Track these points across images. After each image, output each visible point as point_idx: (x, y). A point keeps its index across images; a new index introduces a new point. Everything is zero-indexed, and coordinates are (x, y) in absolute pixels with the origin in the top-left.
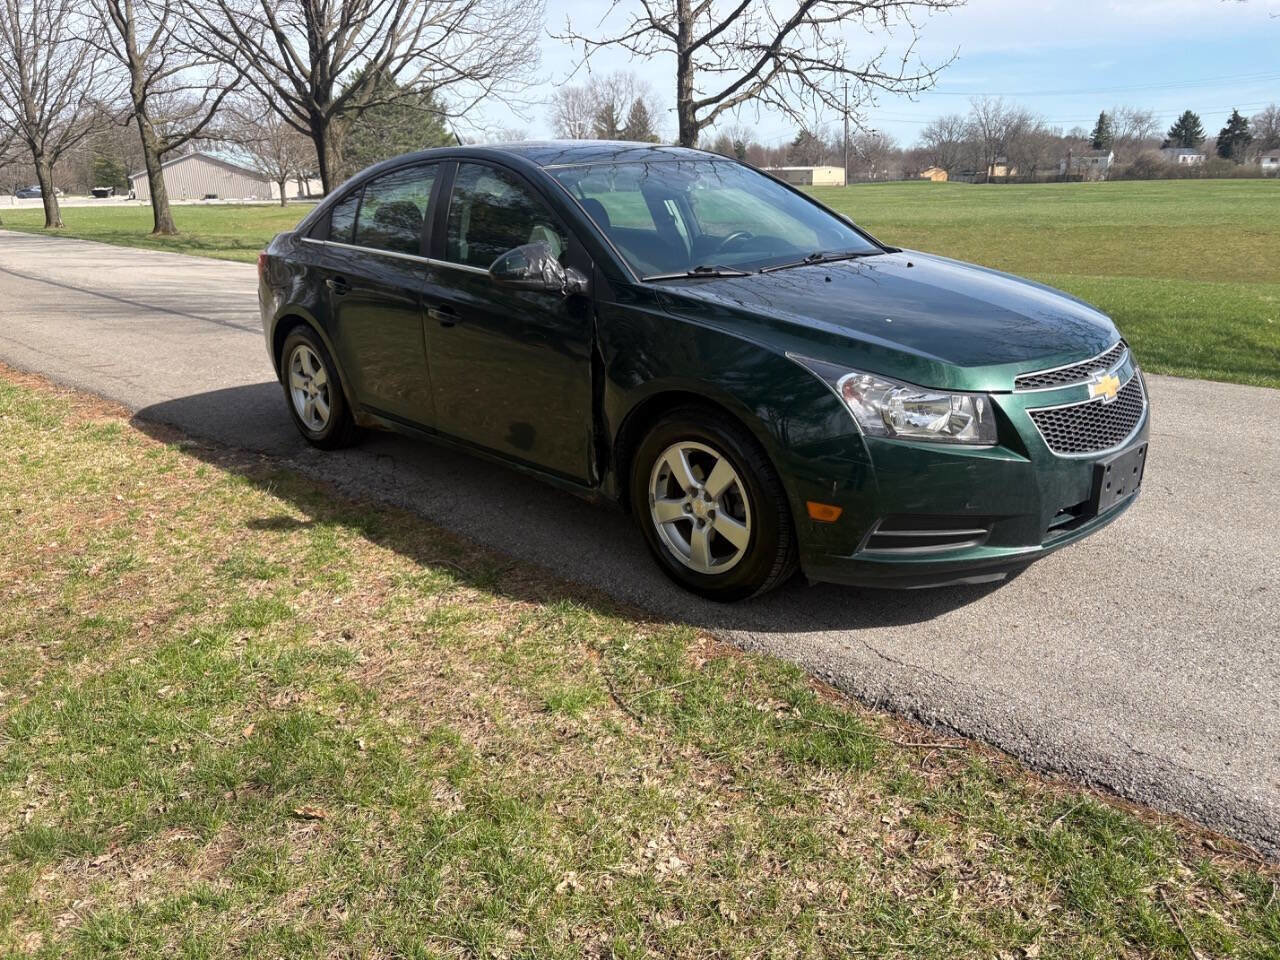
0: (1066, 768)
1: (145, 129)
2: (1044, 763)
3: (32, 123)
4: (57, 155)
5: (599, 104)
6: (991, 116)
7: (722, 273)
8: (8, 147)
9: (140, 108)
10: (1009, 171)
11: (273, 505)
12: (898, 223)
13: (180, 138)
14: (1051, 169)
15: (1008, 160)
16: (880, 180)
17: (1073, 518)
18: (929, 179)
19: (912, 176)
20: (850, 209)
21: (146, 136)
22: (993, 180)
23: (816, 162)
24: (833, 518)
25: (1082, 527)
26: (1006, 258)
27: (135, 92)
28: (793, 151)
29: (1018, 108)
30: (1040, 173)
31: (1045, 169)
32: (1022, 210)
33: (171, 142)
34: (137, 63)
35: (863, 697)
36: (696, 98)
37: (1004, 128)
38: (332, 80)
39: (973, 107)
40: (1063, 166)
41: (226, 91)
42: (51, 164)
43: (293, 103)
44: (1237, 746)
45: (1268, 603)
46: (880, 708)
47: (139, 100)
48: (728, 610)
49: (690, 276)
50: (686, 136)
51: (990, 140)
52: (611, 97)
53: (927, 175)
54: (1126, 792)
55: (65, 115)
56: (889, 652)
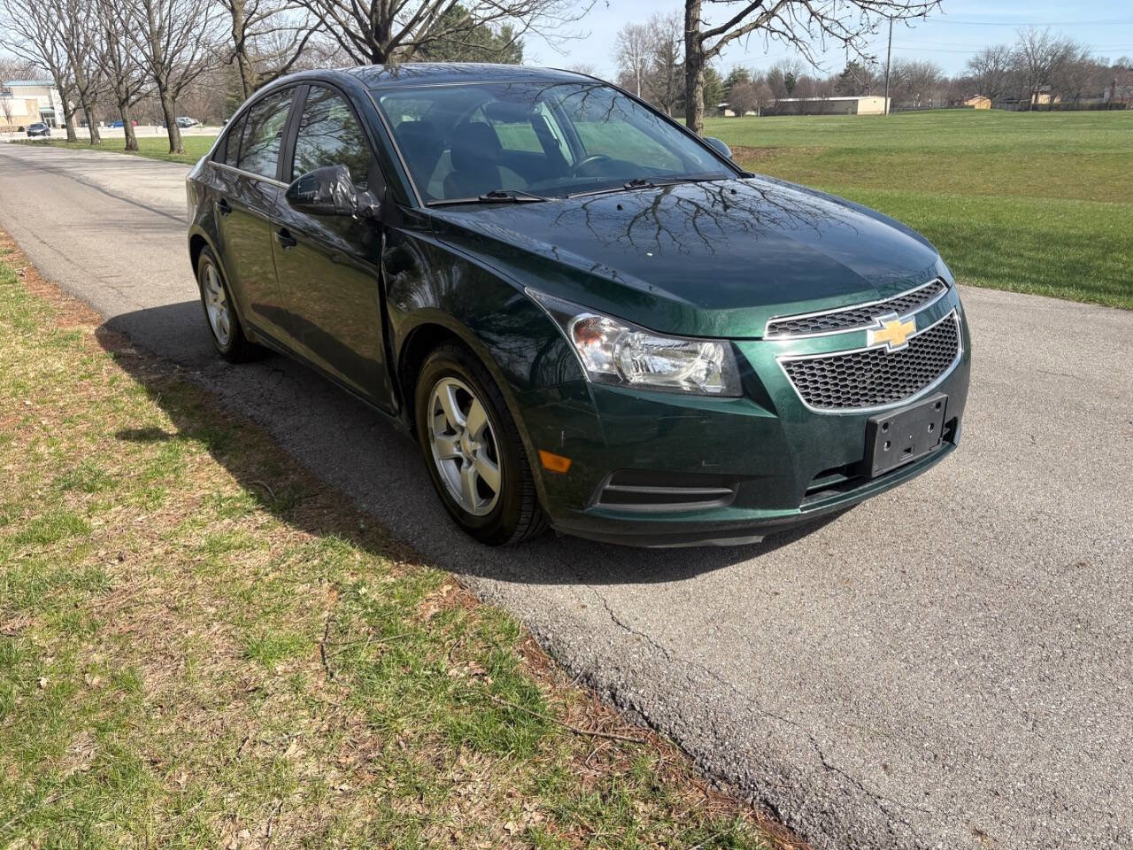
0: (739, 779)
1: (244, 67)
2: (719, 769)
3: (158, 62)
4: (178, 90)
5: (659, 40)
6: (1037, 45)
7: (519, 199)
8: (142, 84)
9: (240, 47)
10: (1052, 98)
11: (156, 416)
12: (926, 150)
13: (274, 74)
14: (1095, 97)
15: (1052, 88)
16: (924, 109)
17: (845, 478)
18: (973, 107)
19: (956, 104)
20: (881, 136)
21: (245, 73)
22: (1036, 108)
23: (862, 93)
24: (564, 469)
25: (861, 488)
26: (1030, 183)
27: (236, 34)
28: (840, 82)
29: (1065, 37)
30: (1083, 102)
31: (1089, 97)
32: (1054, 137)
33: (266, 78)
34: (237, 8)
35: (569, 667)
36: (703, 29)
37: (1050, 58)
38: (391, 19)
39: (1018, 37)
40: (1107, 95)
41: (311, 31)
42: (173, 98)
43: (358, 41)
44: (952, 769)
45: (1079, 583)
46: (582, 682)
47: (239, 42)
48: (489, 554)
49: (482, 202)
50: (692, 66)
51: (1036, 69)
52: (670, 33)
53: (971, 103)
54: (790, 819)
55: (186, 54)
56: (624, 616)
